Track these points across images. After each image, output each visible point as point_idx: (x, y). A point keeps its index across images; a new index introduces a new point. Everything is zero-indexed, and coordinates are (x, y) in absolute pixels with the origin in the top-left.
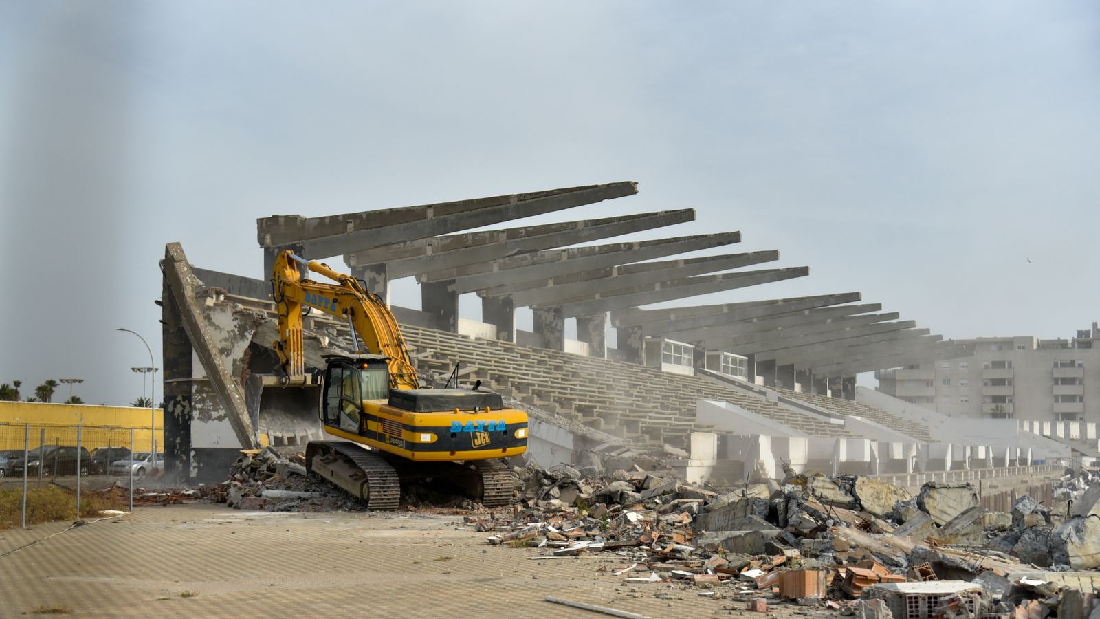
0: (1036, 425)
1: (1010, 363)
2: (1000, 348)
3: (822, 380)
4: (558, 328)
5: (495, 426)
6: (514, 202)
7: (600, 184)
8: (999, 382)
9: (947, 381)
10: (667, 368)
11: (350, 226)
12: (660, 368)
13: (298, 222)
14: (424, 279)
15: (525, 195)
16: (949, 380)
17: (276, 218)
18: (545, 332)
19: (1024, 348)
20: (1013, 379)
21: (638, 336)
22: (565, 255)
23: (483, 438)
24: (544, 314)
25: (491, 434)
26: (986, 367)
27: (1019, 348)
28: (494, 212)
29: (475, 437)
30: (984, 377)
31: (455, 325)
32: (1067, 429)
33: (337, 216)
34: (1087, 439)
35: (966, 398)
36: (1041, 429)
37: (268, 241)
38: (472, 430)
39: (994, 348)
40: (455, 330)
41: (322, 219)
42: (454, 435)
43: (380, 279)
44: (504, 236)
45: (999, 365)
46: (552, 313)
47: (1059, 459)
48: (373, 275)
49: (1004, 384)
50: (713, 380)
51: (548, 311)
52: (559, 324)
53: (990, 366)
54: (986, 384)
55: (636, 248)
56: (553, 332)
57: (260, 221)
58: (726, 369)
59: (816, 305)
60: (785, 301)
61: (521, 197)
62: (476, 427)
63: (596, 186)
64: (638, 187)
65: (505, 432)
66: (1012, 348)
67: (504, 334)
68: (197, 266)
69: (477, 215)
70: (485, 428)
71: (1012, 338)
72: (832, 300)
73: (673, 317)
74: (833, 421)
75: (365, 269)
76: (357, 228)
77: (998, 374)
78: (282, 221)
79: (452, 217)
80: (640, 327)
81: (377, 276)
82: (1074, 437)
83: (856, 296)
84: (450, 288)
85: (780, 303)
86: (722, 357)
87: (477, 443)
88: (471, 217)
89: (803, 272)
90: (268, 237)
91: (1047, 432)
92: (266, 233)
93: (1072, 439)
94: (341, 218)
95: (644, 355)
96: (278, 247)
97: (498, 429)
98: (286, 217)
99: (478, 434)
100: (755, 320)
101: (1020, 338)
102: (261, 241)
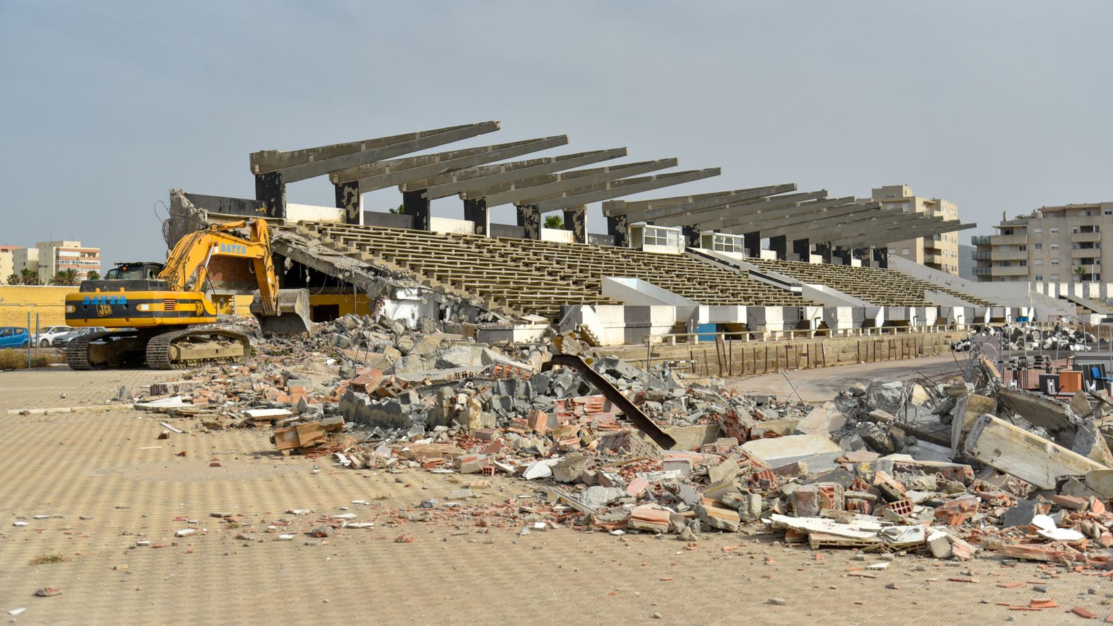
0: (1052, 287)
1: (1097, 228)
2: (1089, 214)
3: (847, 252)
4: (536, 221)
5: (116, 301)
6: (418, 138)
7: (474, 123)
8: (1087, 245)
9: (1039, 246)
10: (647, 248)
11: (311, 158)
12: (641, 249)
13: (277, 156)
14: (405, 189)
15: (425, 133)
16: (1041, 245)
17: (262, 152)
18: (526, 224)
19: (1110, 213)
20: (1100, 242)
21: (624, 223)
22: (503, 168)
23: (106, 310)
24: (524, 210)
25: (112, 307)
26: (1075, 231)
27: (1106, 213)
28: (405, 146)
29: (100, 309)
30: (1073, 240)
31: (427, 224)
32: (1086, 289)
33: (302, 151)
34: (1106, 298)
35: (1056, 261)
36: (1057, 290)
37: (257, 170)
38: (97, 303)
39: (1083, 213)
40: (428, 228)
41: (293, 153)
42: (85, 306)
43: (355, 192)
44: (438, 159)
45: (1087, 229)
46: (531, 209)
47: (1061, 317)
48: (350, 189)
49: (1092, 247)
50: (698, 257)
51: (528, 207)
52: (537, 218)
53: (1079, 230)
54: (1075, 248)
55: (553, 161)
56: (531, 224)
57: (252, 155)
58: (719, 248)
59: (761, 194)
60: (736, 192)
61: (422, 134)
62: (100, 301)
63: (472, 125)
64: (499, 125)
65: (126, 306)
66: (1100, 214)
67: (480, 229)
68: (188, 193)
69: (394, 148)
70: (108, 302)
71: (1100, 204)
72: (773, 191)
73: (650, 208)
74: (793, 289)
75: (344, 185)
76: (316, 159)
77: (1086, 237)
78: (266, 154)
79: (377, 150)
80: (625, 216)
81: (352, 190)
82: (1093, 297)
83: (791, 187)
84: (423, 196)
85: (733, 194)
86: (715, 237)
87: (102, 312)
88: (390, 149)
89: (716, 172)
90: (257, 167)
91: (1064, 291)
92: (256, 164)
93: (1091, 299)
94: (305, 152)
95: (630, 239)
96: (265, 174)
97: (118, 303)
98: (269, 152)
99: (102, 306)
100: (727, 206)
101: (1107, 203)
102: (253, 170)
